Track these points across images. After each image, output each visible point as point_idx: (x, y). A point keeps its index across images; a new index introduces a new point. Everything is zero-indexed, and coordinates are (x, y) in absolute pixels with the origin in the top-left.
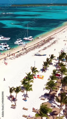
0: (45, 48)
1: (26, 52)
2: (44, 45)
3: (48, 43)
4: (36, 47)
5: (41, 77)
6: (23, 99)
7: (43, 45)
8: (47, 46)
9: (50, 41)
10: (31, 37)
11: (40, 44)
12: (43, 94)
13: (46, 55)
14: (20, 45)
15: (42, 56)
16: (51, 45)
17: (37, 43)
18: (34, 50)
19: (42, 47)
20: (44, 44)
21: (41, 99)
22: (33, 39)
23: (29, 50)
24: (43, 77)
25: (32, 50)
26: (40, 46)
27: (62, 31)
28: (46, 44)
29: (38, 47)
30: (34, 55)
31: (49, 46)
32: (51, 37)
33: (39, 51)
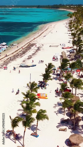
0: (30, 57)
1: (5, 64)
2: (26, 53)
3: (30, 50)
4: (16, 56)
5: (44, 96)
6: (31, 135)
7: (24, 53)
8: (32, 54)
9: (32, 48)
10: (4, 44)
11: (20, 52)
12: (59, 121)
13: (35, 65)
15: (31, 67)
16: (35, 53)
17: (15, 52)
18: (16, 61)
19: (26, 56)
20: (25, 52)
21: (59, 130)
22: (8, 46)
23: (9, 61)
24: (46, 96)
25: (12, 60)
26: (22, 55)
27: (42, 35)
28: (28, 52)
29: (20, 56)
30: (20, 67)
31: (33, 54)
32: (30, 43)
33: (24, 61)
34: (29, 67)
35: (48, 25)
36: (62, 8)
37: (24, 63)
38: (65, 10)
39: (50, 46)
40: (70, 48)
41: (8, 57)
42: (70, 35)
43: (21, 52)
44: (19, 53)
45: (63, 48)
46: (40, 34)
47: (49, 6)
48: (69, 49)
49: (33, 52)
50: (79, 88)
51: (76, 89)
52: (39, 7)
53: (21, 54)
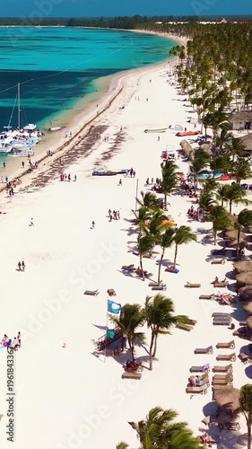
0: (106, 155)
1: (55, 170)
2: (93, 148)
4: (71, 154)
7: (88, 147)
8: (109, 150)
9: (103, 135)
10: (31, 126)
11: (77, 145)
14: (11, 152)
15: (119, 175)
16: (115, 146)
18: (77, 164)
19: (96, 154)
20: (91, 145)
21: (212, 263)
22: (40, 133)
23: (62, 165)
25: (69, 162)
26: (85, 151)
28: (97, 144)
29: (82, 153)
30: (93, 175)
31: (113, 149)
32: (92, 124)
33: (97, 164)
34: (115, 174)
35: (120, 80)
36: (142, 28)
37: (100, 167)
38: (152, 35)
39: (146, 131)
40: (196, 134)
41: (54, 157)
42: (189, 103)
43: (80, 146)
44: (76, 148)
45: (178, 135)
46: (106, 102)
47: (101, 19)
48: (195, 137)
49: (111, 146)
50: (237, 202)
51: (231, 204)
52: (71, 23)
53: (81, 149)
